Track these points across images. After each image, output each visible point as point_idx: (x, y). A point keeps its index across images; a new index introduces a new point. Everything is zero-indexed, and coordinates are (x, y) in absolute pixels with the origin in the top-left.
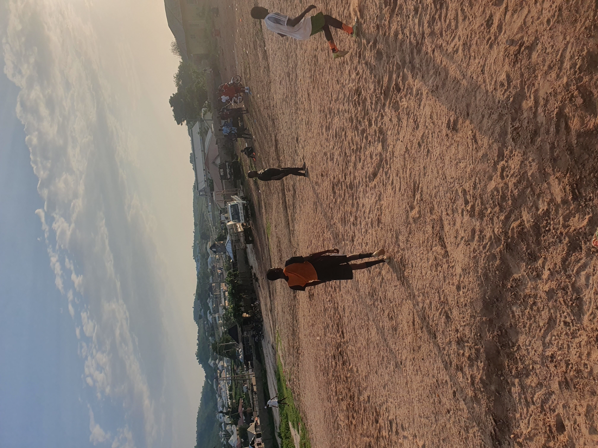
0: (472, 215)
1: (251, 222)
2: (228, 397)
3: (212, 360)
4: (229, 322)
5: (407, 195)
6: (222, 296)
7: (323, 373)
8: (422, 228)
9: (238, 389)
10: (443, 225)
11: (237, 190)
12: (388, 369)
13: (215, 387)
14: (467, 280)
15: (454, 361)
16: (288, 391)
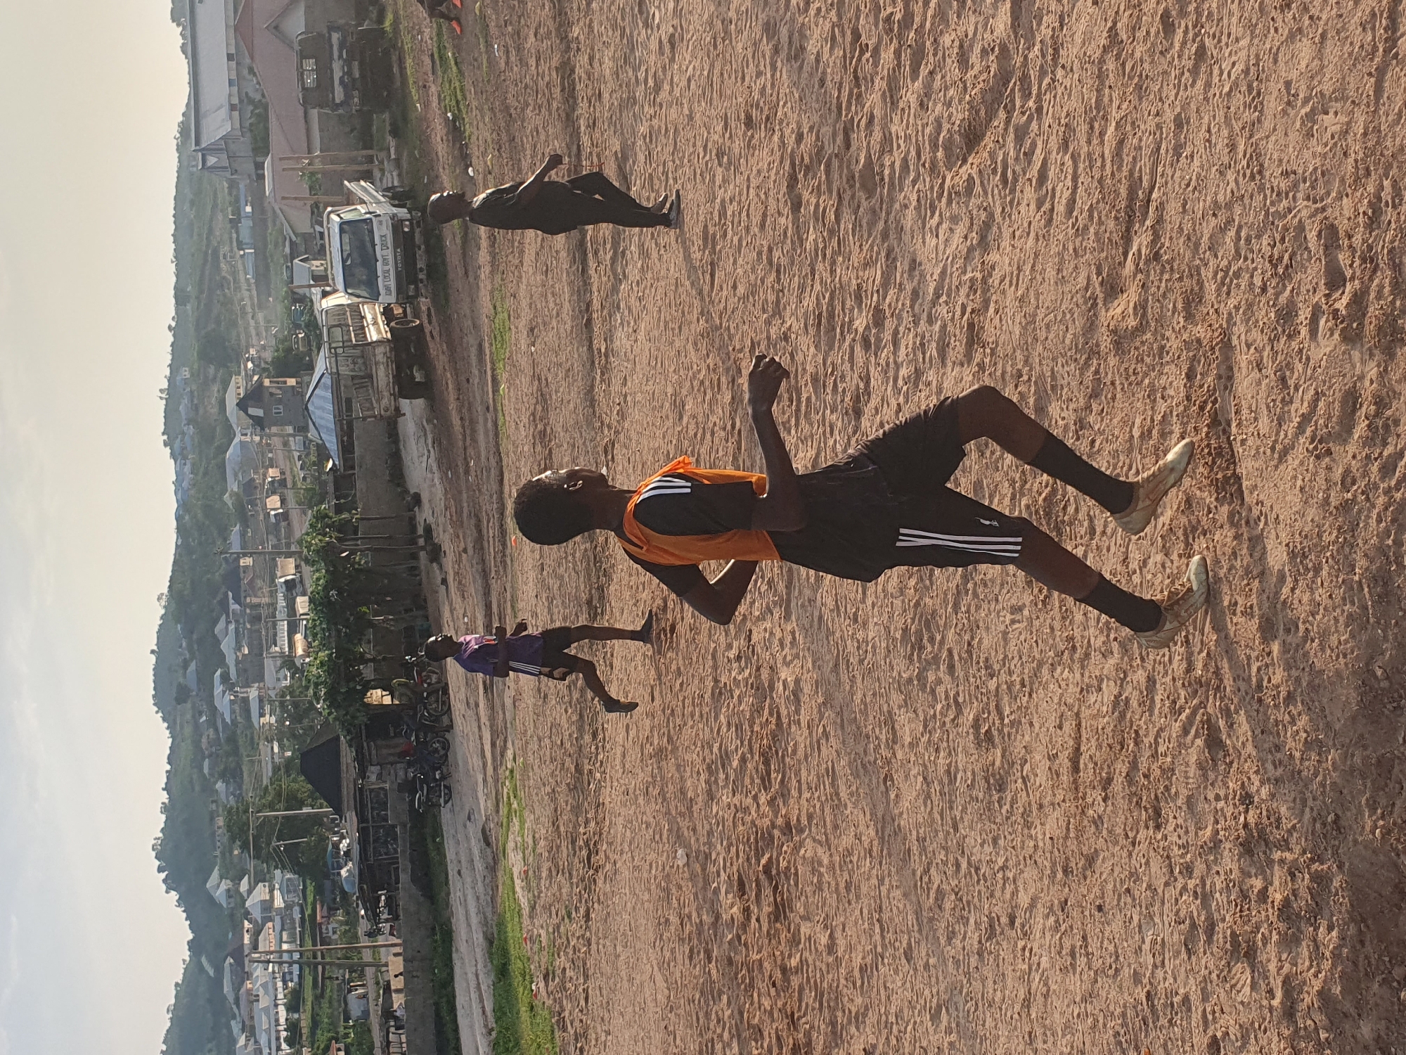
0: (1351, 337)
1: (424, 303)
2: (284, 1034)
3: (221, 878)
4: (306, 721)
5: (1096, 234)
6: (281, 614)
7: (691, 951)
8: (1146, 375)
9: (325, 1004)
10: (1230, 368)
11: (370, 160)
12: (957, 942)
13: (227, 988)
14: (1305, 599)
15: (1223, 920)
16: (538, 1020)
